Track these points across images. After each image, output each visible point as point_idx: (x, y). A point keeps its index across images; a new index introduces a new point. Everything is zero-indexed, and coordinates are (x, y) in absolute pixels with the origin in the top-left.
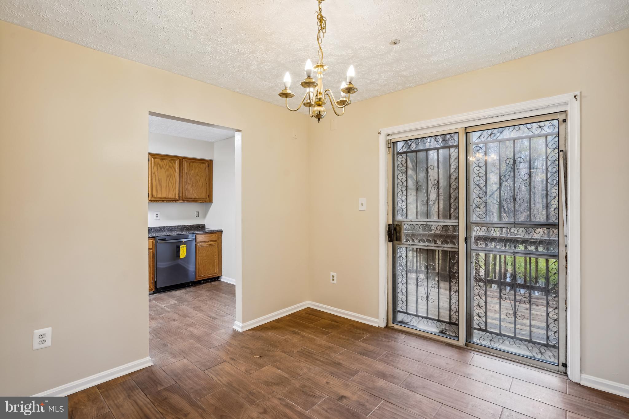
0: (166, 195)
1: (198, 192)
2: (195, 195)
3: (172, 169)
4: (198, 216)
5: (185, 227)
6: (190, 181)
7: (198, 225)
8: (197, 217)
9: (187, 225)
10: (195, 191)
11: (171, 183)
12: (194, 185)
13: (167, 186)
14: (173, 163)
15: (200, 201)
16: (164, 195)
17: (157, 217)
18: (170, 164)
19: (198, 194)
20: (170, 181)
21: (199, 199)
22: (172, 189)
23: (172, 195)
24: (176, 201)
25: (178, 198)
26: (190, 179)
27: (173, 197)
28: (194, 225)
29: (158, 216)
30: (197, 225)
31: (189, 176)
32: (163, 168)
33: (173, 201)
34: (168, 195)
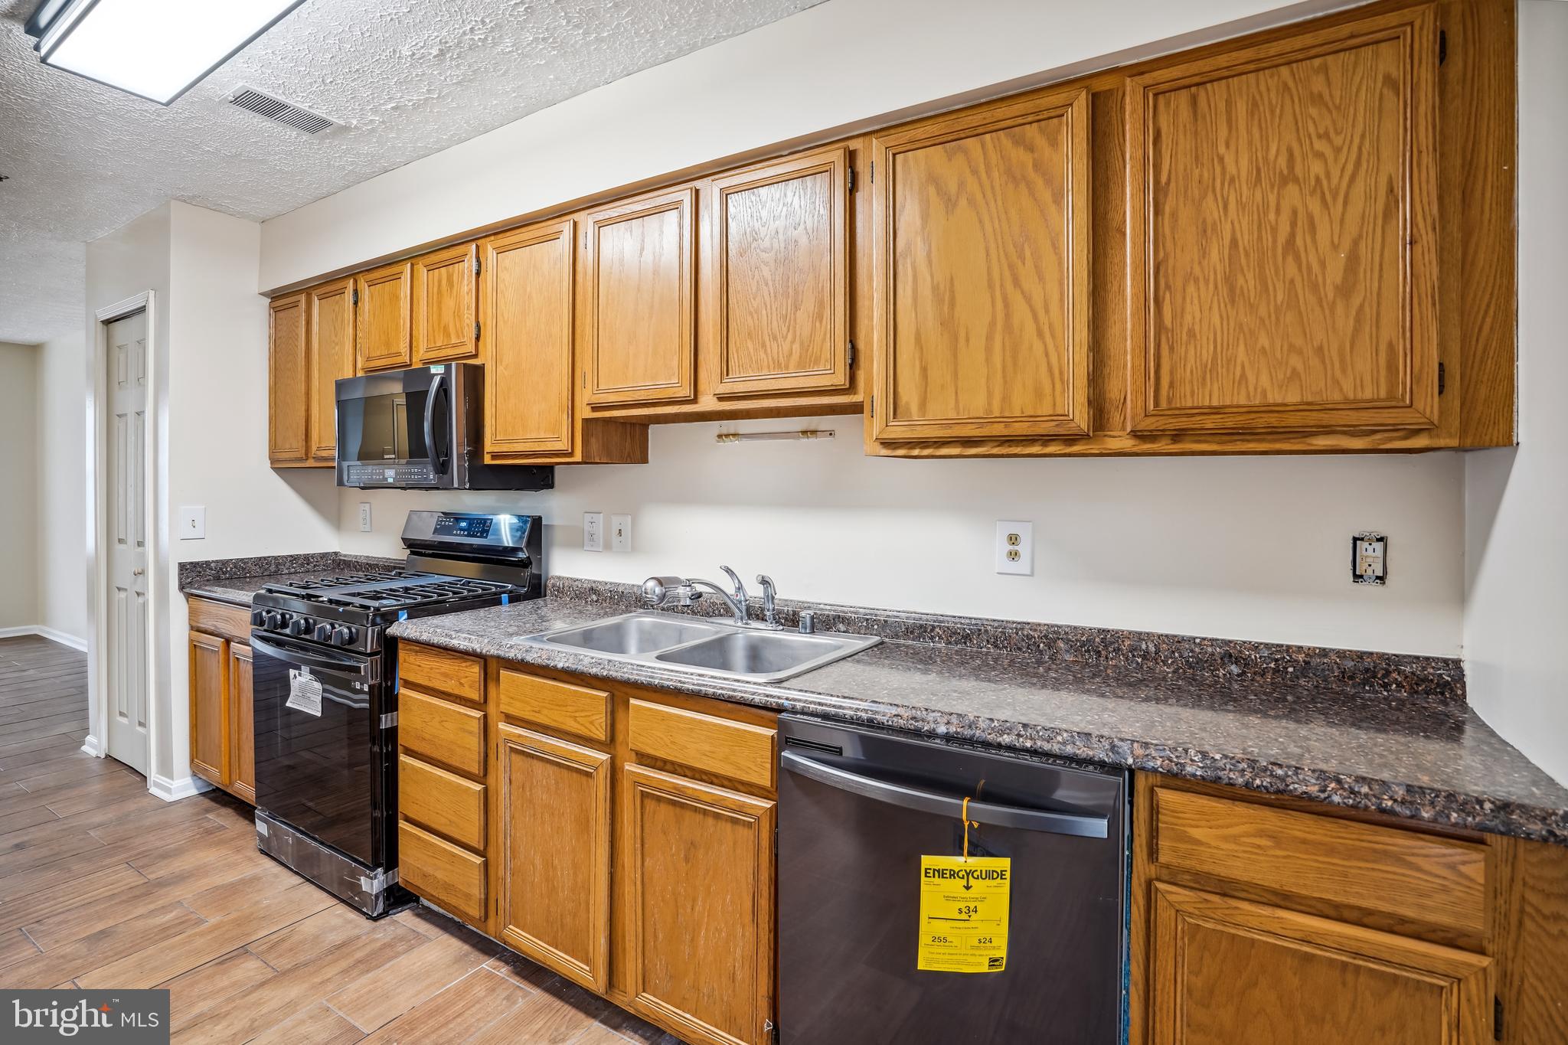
0: (990, 395)
1: (1292, 348)
2: (1265, 381)
3: (1032, 193)
4: (1381, 579)
5: (1232, 653)
6: (1204, 253)
7: (1368, 662)
8: (1371, 589)
9: (1256, 647)
10: (1264, 341)
11: (1028, 299)
12: (1248, 282)
13: (993, 324)
14: (1041, 142)
15: (1328, 430)
16: (976, 403)
17: (1014, 555)
18: (1019, 155)
19: (1295, 361)
20: (1016, 282)
21: (1313, 418)
22: (1038, 347)
23: (1038, 394)
24: (1070, 439)
25: (1081, 419)
26: (1205, 231)
27: (1046, 409)
28: (1324, 652)
29: (1023, 548)
30: (1361, 656)
31: (1185, 214)
32: (963, 202)
33: (1046, 439)
34: (1006, 399)
